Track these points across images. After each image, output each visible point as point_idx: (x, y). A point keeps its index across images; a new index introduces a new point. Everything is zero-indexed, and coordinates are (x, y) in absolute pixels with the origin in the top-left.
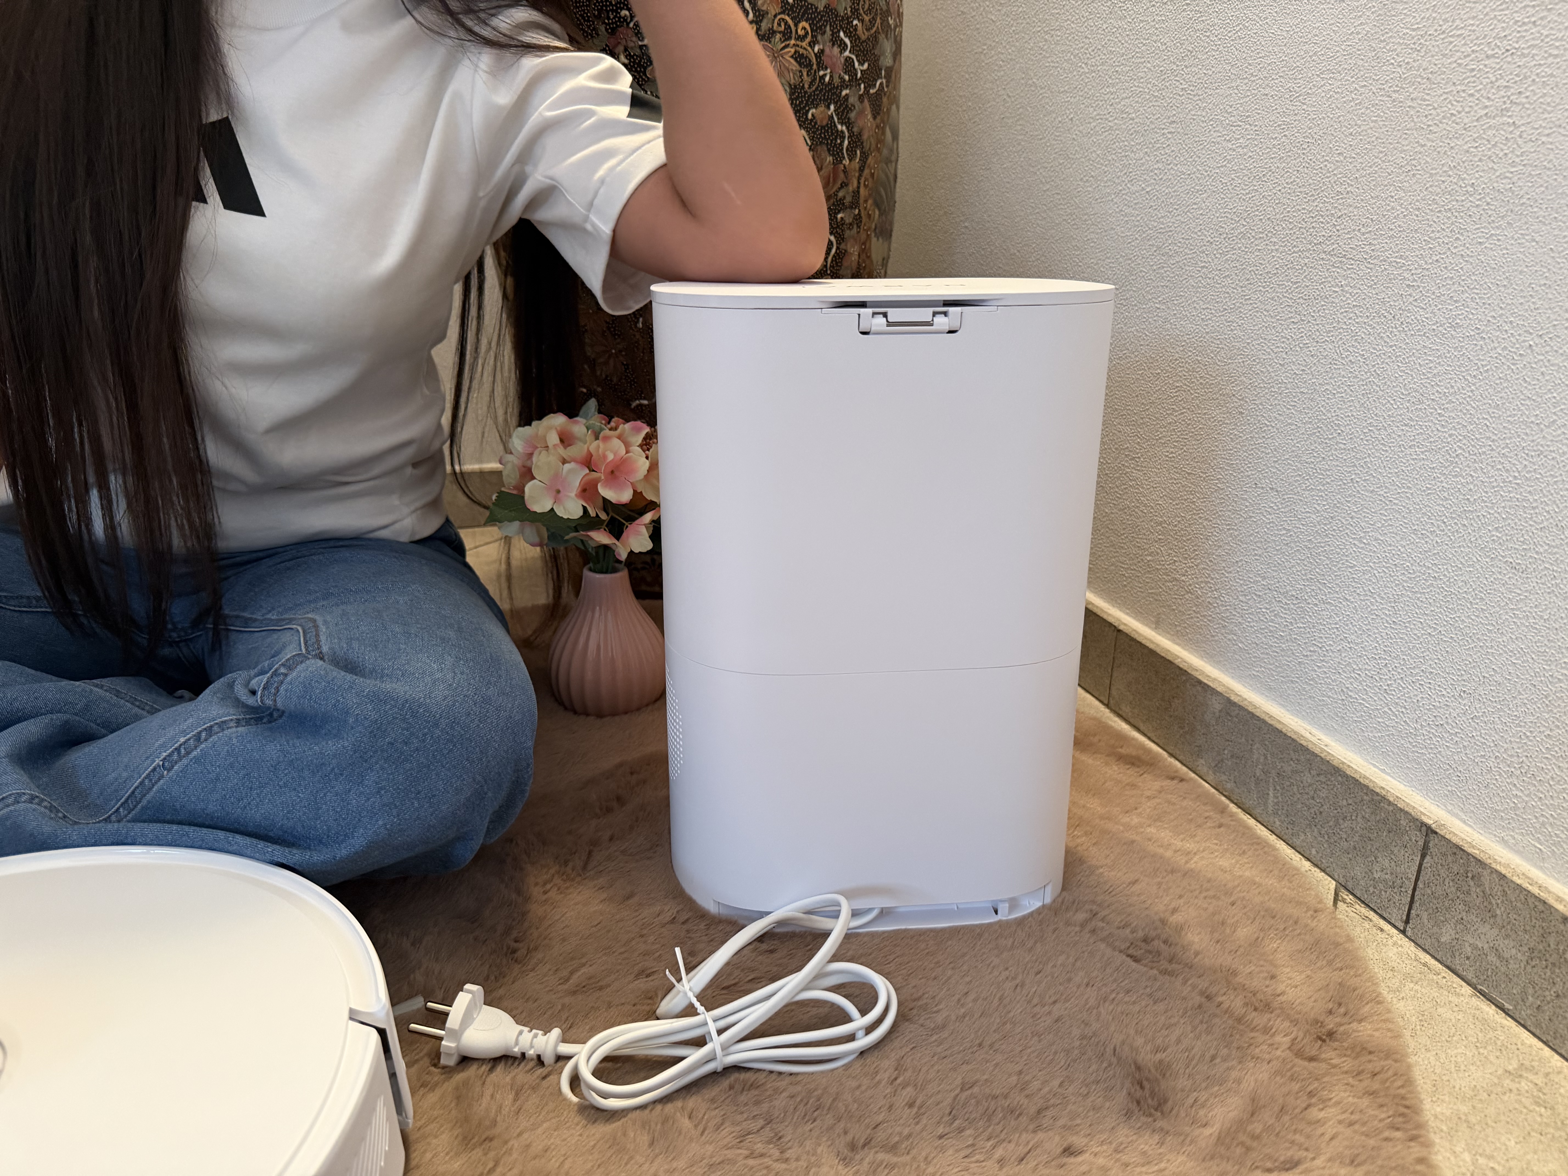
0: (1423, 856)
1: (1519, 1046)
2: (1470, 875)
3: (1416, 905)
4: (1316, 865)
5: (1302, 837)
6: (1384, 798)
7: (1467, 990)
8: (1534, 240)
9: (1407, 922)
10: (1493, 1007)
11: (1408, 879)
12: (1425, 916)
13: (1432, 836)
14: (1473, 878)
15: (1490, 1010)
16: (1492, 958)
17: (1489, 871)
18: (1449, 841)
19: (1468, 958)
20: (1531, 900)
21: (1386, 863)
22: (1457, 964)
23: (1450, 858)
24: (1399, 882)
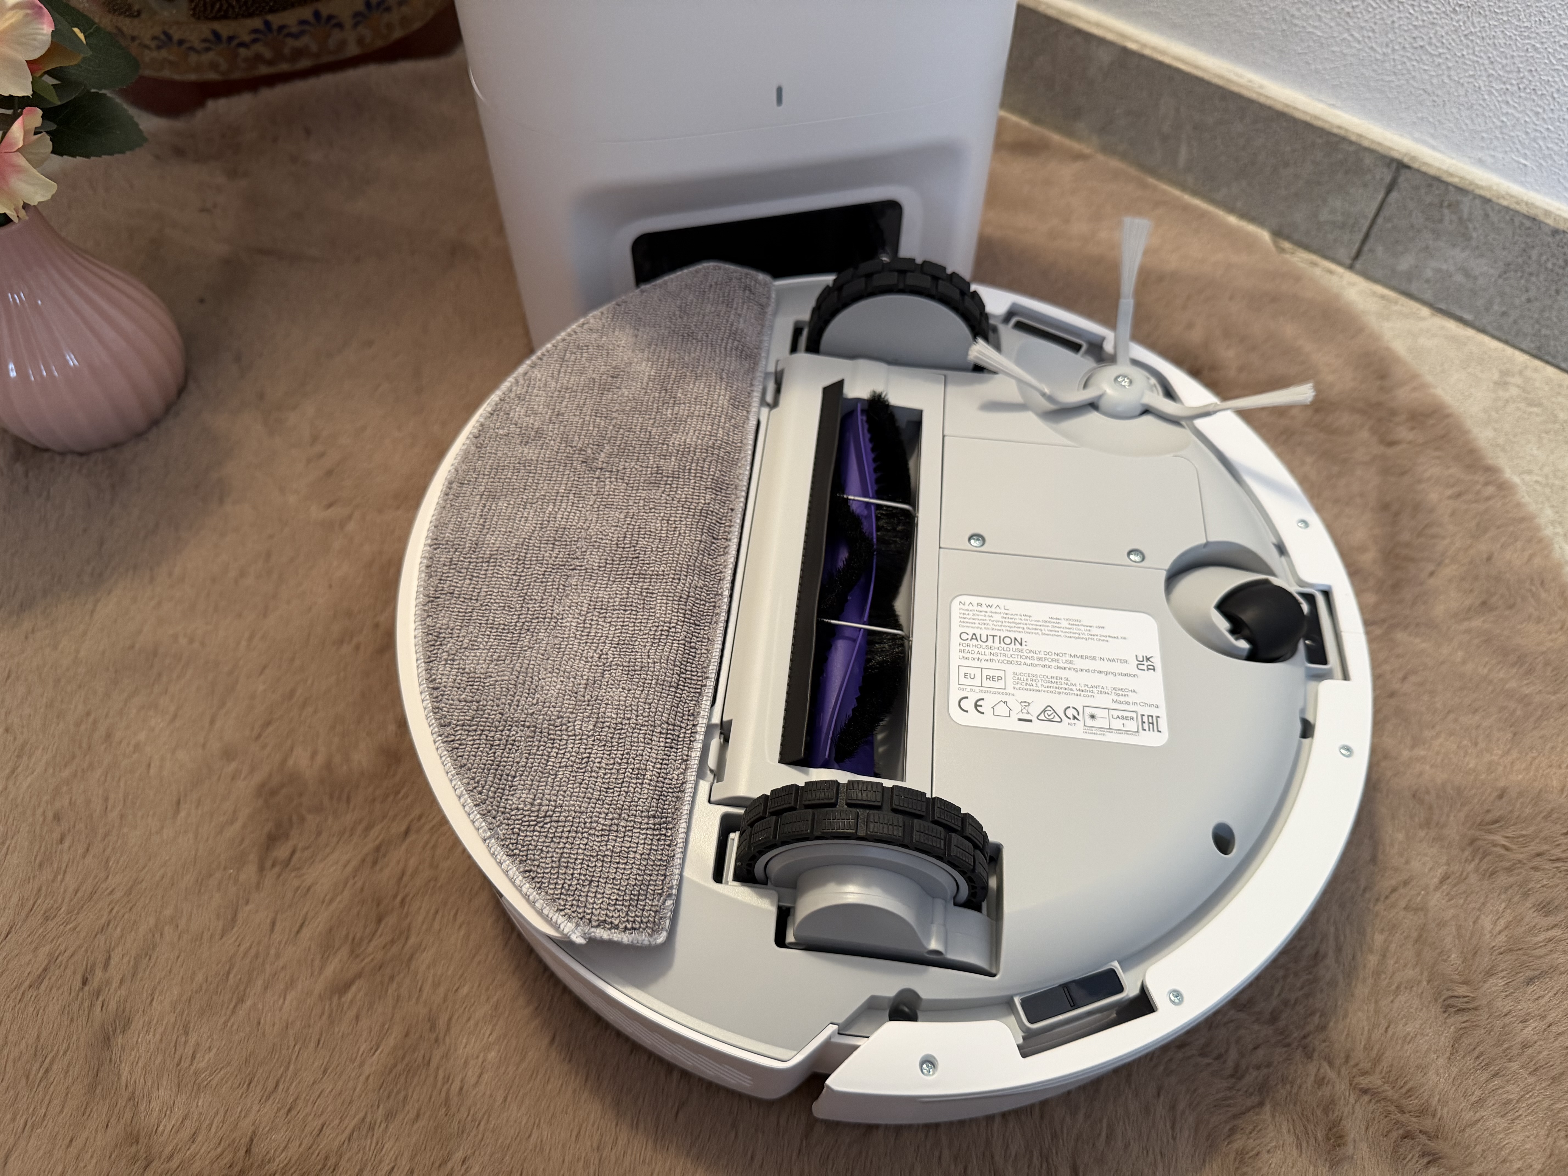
14: (1449, 206)
17: (1471, 197)
18: (1424, 174)
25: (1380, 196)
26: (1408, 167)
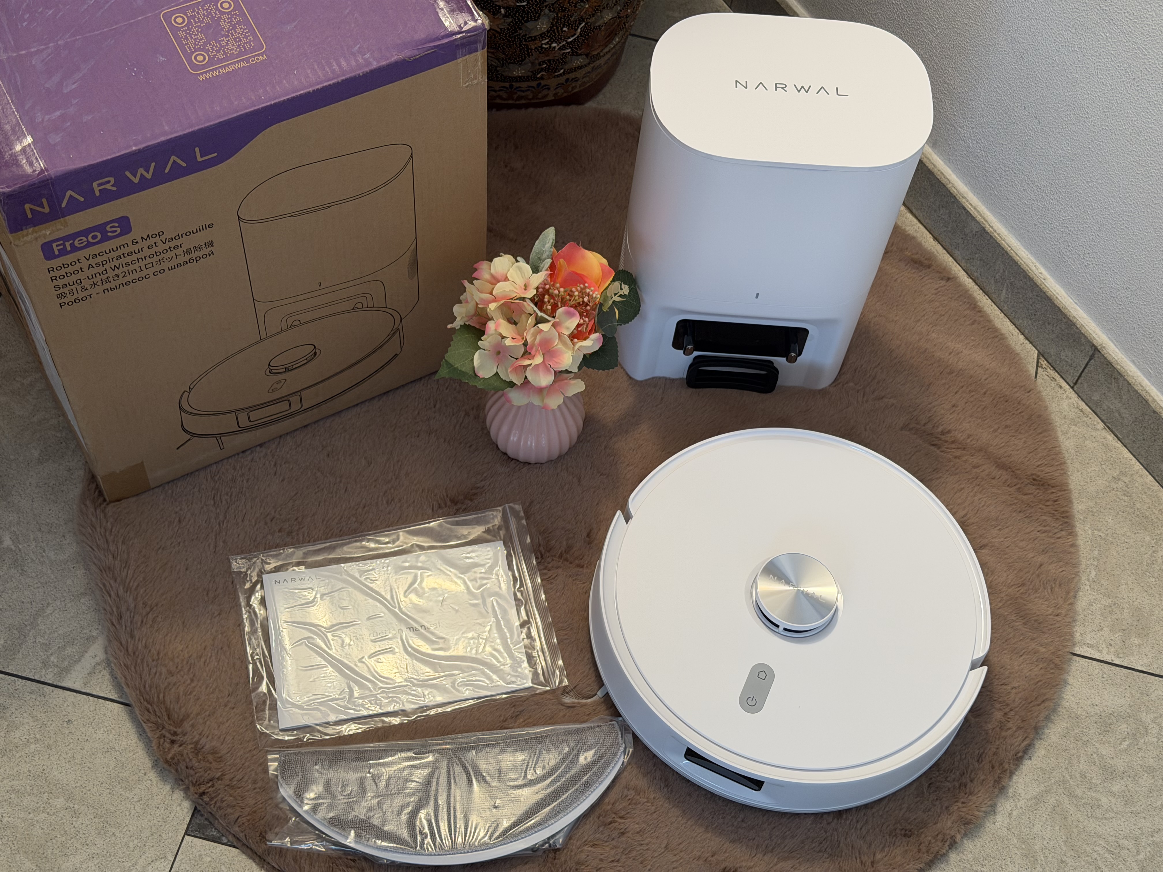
0: (1090, 360)
1: (1122, 460)
3: (1082, 378)
4: (1027, 338)
5: (1021, 321)
6: (1074, 324)
7: (1101, 425)
9: (1075, 384)
10: (1112, 435)
12: (1086, 385)
13: (1097, 352)
15: (1110, 437)
16: (1117, 414)
19: (1104, 410)
20: (1140, 399)
21: (1070, 353)
22: (1098, 410)
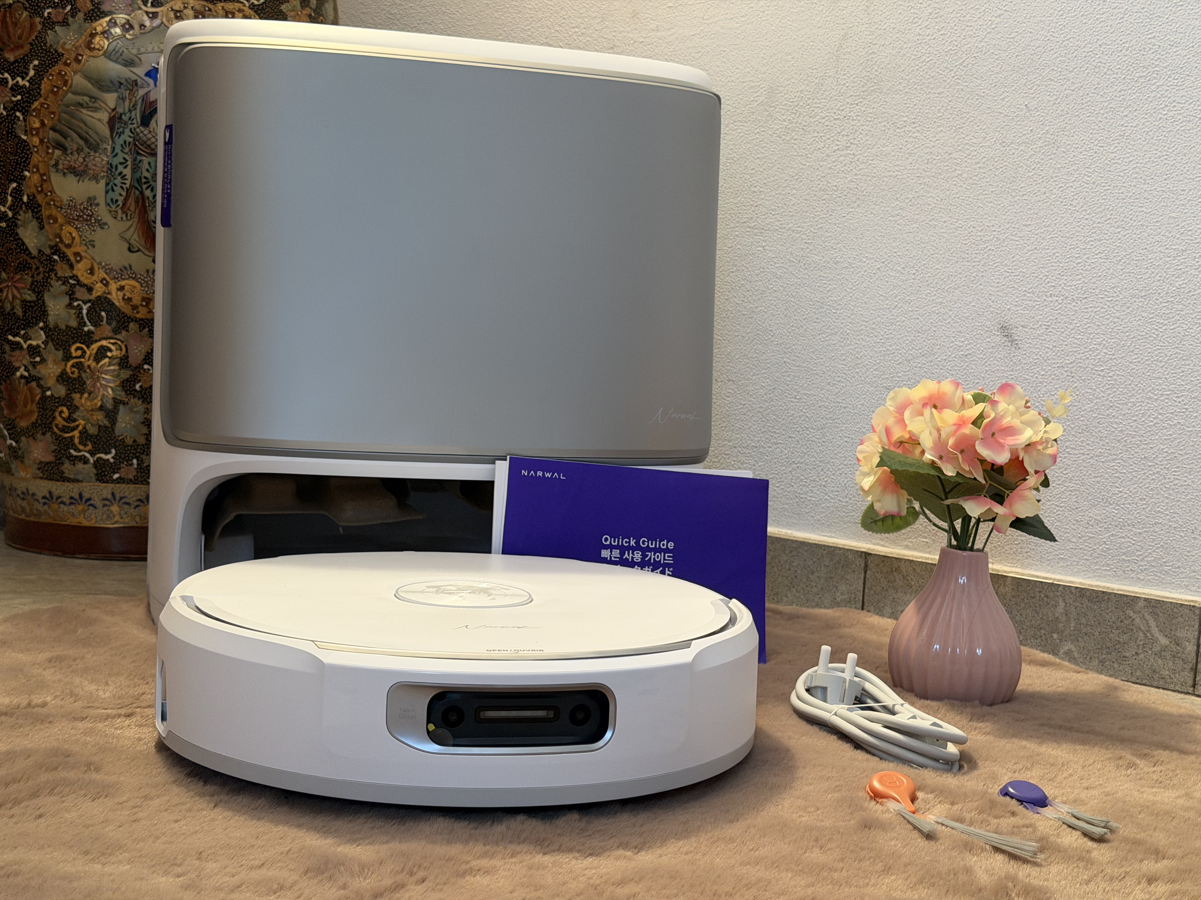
2: (894, 570)
8: (872, 213)
11: (859, 591)
14: (896, 570)
23: (881, 565)
24: (853, 596)
25: (862, 576)
26: (870, 554)
